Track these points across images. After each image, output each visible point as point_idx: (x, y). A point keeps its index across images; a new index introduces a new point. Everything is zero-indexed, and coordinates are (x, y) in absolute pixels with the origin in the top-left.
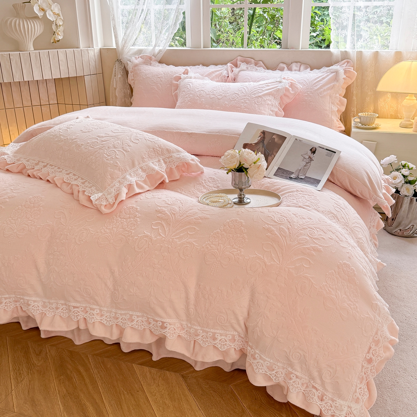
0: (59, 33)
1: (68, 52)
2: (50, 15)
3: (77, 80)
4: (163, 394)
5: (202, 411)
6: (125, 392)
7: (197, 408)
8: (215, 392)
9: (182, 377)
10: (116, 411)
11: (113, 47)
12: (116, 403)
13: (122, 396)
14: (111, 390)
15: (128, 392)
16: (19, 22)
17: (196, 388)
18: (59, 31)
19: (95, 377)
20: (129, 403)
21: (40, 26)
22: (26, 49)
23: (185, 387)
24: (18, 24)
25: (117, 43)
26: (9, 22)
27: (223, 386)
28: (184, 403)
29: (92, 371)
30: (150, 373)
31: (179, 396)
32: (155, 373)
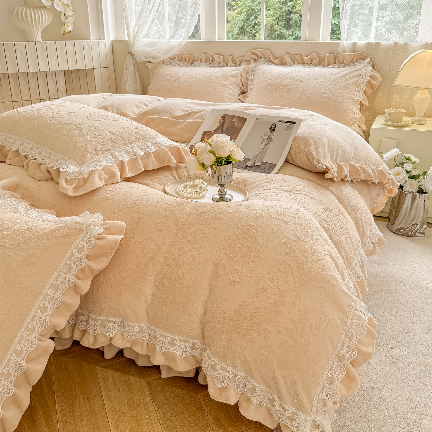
0: (69, 24)
1: (77, 43)
2: (58, 6)
3: (87, 73)
4: (122, 400)
5: (161, 422)
6: (81, 396)
7: (156, 418)
8: (180, 401)
9: (147, 384)
10: (67, 416)
11: (125, 39)
12: (69, 407)
13: (77, 401)
14: (66, 394)
15: (84, 397)
16: (26, 11)
17: (160, 396)
18: (69, 22)
19: (52, 379)
20: (82, 408)
21: (48, 16)
22: (33, 39)
23: (148, 395)
24: (25, 13)
25: (128, 36)
26: (15, 11)
27: (190, 396)
28: (143, 412)
29: (51, 372)
30: (113, 377)
31: (139, 404)
32: (119, 378)
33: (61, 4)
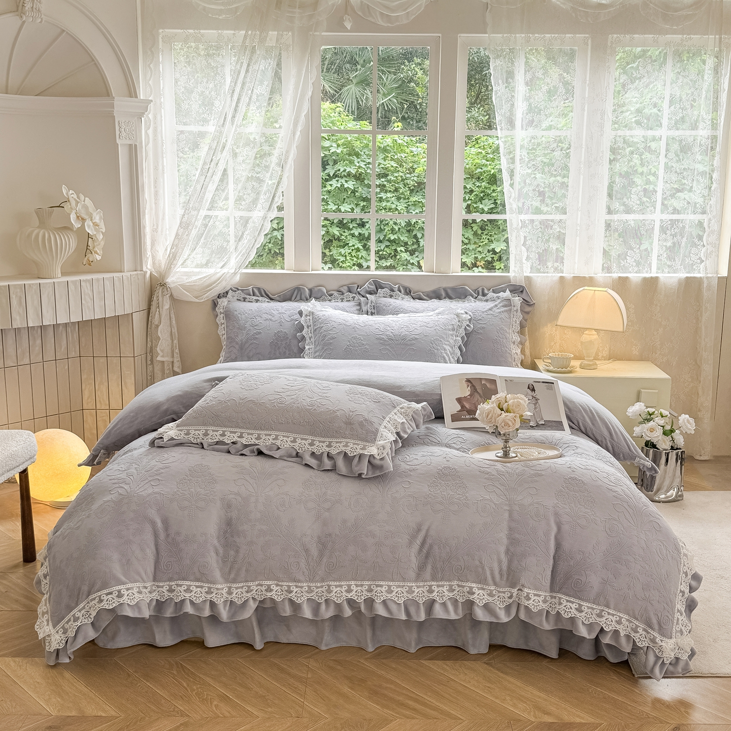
1: (116, 278)
2: (89, 227)
4: (477, 679)
6: (434, 684)
8: (531, 670)
17: (509, 670)
18: (98, 248)
19: (387, 678)
20: (447, 692)
23: (496, 671)
24: (47, 239)
28: (506, 683)
29: (379, 673)
31: (496, 679)
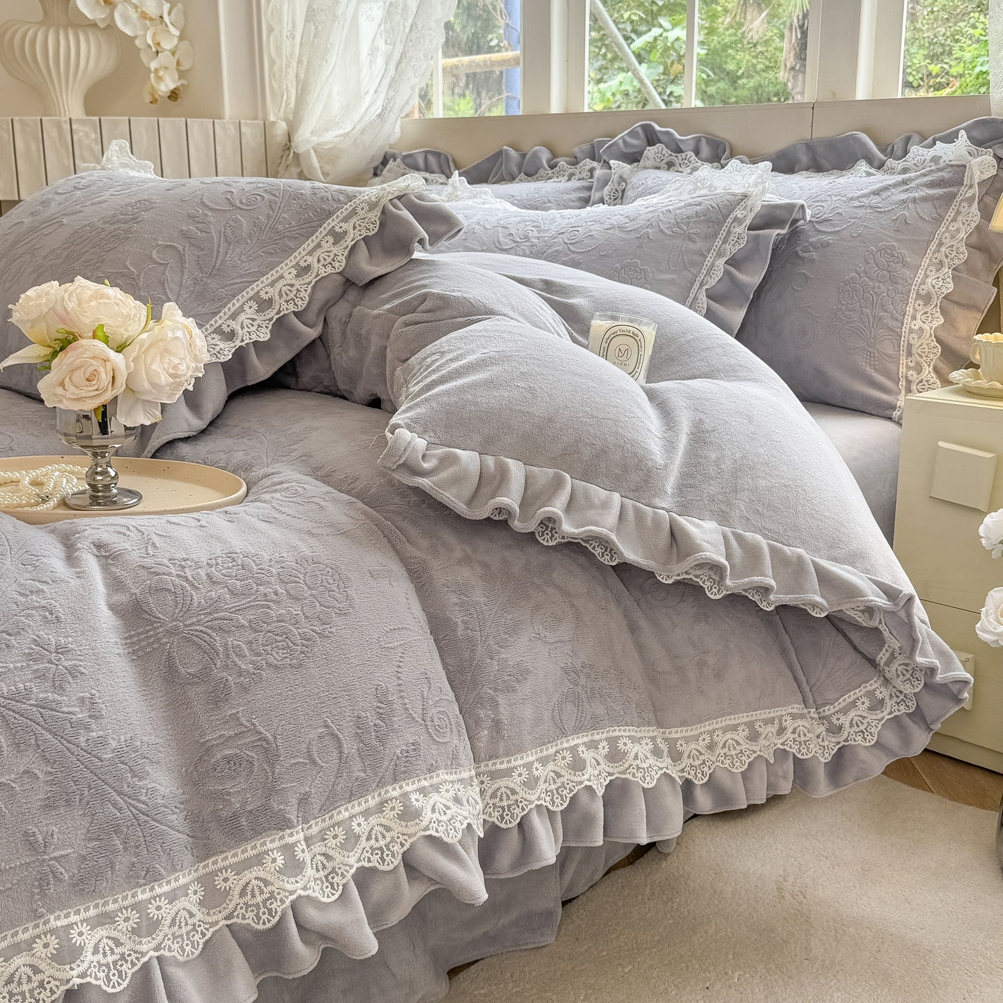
2: (126, 19)
33: (134, 15)
